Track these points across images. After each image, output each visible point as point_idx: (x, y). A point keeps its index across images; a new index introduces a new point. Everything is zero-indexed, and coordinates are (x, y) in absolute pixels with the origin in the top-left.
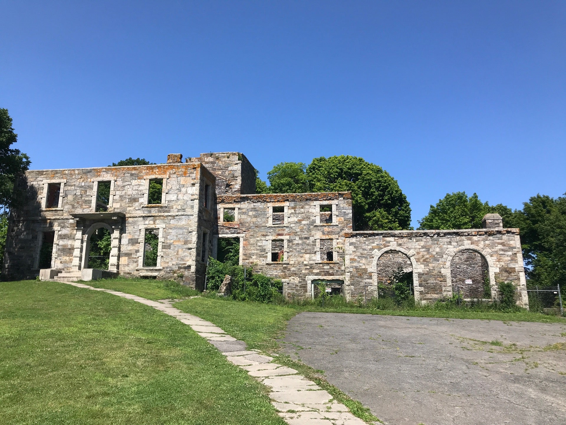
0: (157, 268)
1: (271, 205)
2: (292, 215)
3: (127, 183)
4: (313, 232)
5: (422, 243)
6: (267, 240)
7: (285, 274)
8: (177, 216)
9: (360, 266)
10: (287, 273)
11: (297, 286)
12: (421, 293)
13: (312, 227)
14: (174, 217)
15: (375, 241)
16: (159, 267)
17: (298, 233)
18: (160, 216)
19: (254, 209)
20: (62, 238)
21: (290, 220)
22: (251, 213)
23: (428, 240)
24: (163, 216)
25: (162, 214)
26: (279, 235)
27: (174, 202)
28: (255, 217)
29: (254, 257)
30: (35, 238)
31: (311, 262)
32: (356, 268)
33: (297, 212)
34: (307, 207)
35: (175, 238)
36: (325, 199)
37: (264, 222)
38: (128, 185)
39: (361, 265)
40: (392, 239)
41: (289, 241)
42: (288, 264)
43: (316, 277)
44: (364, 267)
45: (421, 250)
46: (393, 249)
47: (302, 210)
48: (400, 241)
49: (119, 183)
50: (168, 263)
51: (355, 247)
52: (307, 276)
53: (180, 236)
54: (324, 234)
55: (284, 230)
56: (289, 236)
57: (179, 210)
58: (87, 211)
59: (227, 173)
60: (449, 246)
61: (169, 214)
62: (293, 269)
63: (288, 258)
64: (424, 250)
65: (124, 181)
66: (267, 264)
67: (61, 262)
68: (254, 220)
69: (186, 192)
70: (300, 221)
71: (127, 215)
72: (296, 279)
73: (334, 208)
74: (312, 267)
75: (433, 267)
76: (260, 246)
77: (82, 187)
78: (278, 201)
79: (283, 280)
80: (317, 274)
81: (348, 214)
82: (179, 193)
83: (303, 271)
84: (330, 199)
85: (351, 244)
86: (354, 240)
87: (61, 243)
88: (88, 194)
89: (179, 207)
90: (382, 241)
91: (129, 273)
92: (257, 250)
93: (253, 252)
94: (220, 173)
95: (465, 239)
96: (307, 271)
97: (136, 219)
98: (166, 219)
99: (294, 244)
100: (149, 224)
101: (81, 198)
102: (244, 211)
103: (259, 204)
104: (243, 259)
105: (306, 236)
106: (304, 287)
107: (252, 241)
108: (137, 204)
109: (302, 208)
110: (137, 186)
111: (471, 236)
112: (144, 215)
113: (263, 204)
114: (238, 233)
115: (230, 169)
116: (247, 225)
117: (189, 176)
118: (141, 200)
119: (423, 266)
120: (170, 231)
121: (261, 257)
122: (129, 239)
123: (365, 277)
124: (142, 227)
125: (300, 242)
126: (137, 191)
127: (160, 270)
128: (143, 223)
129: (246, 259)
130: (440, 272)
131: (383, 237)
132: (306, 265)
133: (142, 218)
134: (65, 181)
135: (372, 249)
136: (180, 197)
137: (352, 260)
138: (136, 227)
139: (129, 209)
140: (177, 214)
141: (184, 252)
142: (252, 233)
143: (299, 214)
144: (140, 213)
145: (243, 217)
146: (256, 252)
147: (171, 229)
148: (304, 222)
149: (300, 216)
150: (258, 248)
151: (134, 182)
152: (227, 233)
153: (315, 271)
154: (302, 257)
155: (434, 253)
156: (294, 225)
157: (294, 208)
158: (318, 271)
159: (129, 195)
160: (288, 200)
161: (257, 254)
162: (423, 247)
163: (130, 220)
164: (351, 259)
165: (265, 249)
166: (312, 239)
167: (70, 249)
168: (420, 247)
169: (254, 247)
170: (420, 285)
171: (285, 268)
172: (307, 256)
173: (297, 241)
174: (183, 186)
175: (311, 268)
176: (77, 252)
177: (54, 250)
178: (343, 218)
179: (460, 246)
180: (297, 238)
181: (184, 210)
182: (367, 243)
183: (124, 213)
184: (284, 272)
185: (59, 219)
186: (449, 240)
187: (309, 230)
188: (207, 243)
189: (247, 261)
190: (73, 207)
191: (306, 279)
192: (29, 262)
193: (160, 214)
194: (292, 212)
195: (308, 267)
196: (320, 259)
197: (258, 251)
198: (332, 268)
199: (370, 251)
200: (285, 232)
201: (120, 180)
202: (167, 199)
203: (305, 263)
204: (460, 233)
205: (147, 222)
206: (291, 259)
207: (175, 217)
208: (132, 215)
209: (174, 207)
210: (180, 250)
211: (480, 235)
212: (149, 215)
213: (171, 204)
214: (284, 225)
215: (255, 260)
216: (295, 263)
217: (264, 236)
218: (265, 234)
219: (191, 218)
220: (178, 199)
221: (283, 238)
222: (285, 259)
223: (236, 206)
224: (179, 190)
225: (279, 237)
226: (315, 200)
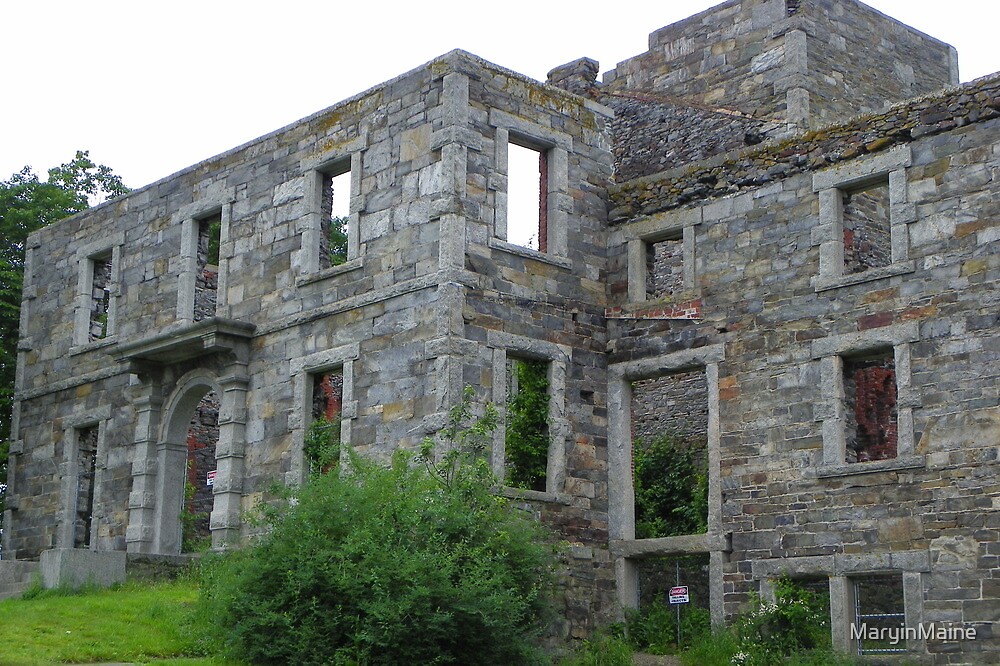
2: (927, 209)
3: (261, 202)
6: (816, 355)
7: (910, 525)
8: (391, 298)
10: (920, 515)
11: (972, 583)
14: (382, 305)
17: (962, 300)
18: (343, 311)
19: (756, 218)
20: (113, 445)
21: (918, 234)
22: (744, 240)
24: (352, 309)
25: (348, 301)
26: (869, 322)
27: (381, 244)
28: (763, 253)
29: (764, 450)
30: (59, 451)
33: (953, 186)
35: (388, 392)
37: (801, 272)
38: (266, 208)
41: (922, 347)
42: (920, 469)
47: (978, 170)
49: (242, 209)
53: (402, 384)
55: (894, 294)
56: (914, 323)
57: (396, 275)
59: (745, 86)
61: (369, 297)
63: (917, 437)
65: (252, 197)
66: (823, 479)
67: (111, 533)
68: (760, 268)
69: (417, 192)
70: (966, 234)
71: (261, 328)
72: (961, 547)
76: (787, 392)
77: (158, 247)
78: (861, 152)
79: (901, 558)
82: (397, 200)
87: (111, 460)
88: (171, 269)
89: (398, 262)
92: (779, 411)
93: (762, 424)
94: (719, 93)
97: (281, 338)
98: (360, 318)
99: (945, 360)
100: (317, 349)
101: (157, 287)
102: (717, 233)
103: (775, 187)
104: (723, 465)
107: (754, 370)
108: (285, 277)
109: (976, 159)
110: (286, 207)
113: (793, 182)
114: (696, 344)
115: (757, 64)
116: (733, 297)
118: (297, 259)
120: (375, 366)
121: (794, 444)
122: (266, 419)
124: (298, 365)
125: (973, 344)
126: (284, 228)
128: (300, 348)
129: (736, 463)
133: (297, 329)
134: (122, 237)
136: (400, 215)
138: (282, 370)
139: (266, 300)
140: (390, 290)
142: (750, 336)
143: (958, 194)
145: (716, 262)
146: (772, 422)
148: (986, 236)
149: (965, 207)
150: (782, 401)
151: (279, 193)
152: (656, 351)
154: (985, 424)
156: (940, 260)
157: (935, 170)
159: (265, 248)
160: (905, 137)
161: (777, 432)
163: (269, 342)
165: (810, 405)
169: (764, 398)
171: (908, 492)
174: (406, 169)
176: (138, 491)
180: (958, 329)
181: (411, 269)
183: (254, 320)
184: (905, 514)
189: (739, 471)
193: (344, 303)
194: (926, 195)
197: (783, 420)
200: (899, 304)
201: (245, 196)
202: (364, 236)
205: (310, 344)
206: (933, 443)
207: (388, 306)
208: (272, 325)
209: (385, 264)
212: (316, 311)
213: (376, 252)
214: (889, 268)
215: (772, 465)
216: (953, 458)
217: (804, 338)
218: (805, 327)
219: (434, 296)
220: (393, 229)
221: (886, 338)
222: (904, 443)
223: (685, 217)
224: (396, 187)
225: (875, 338)
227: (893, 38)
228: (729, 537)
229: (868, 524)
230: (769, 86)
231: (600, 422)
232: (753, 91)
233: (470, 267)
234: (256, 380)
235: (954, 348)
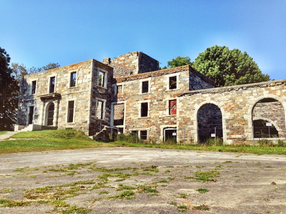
0: (73, 123)
1: (141, 81)
2: (153, 86)
3: (62, 76)
4: (165, 96)
5: (229, 96)
6: (138, 103)
7: (148, 125)
8: (82, 92)
9: (186, 116)
10: (149, 123)
11: (155, 132)
12: (228, 134)
13: (164, 92)
15: (196, 97)
17: (156, 97)
18: (75, 93)
19: (132, 84)
20: (36, 110)
21: (152, 89)
22: (130, 87)
23: (234, 93)
24: (76, 93)
25: (75, 92)
26: (145, 99)
27: (81, 84)
28: (133, 89)
29: (131, 115)
30: (27, 110)
31: (163, 116)
32: (183, 118)
33: (156, 83)
34: (162, 79)
35: (81, 105)
36: (172, 72)
37: (137, 92)
38: (62, 77)
39: (186, 115)
40: (207, 95)
41: (151, 103)
42: (150, 118)
43: (166, 126)
44: (188, 117)
45: (228, 101)
46: (208, 102)
47: (159, 82)
48: (213, 96)
49: (59, 77)
50: (78, 120)
51: (183, 103)
52: (160, 126)
53: (83, 104)
54: (171, 96)
55: (148, 96)
56: (150, 100)
57: (83, 89)
58: (46, 93)
59: (131, 65)
60: (250, 97)
61: (78, 91)
62: (153, 121)
63: (150, 114)
64: (230, 101)
65: (61, 75)
66: (138, 119)
67: (36, 122)
68: (132, 91)
69: (86, 78)
70: (157, 89)
71: (61, 95)
72: (154, 128)
73: (178, 78)
74: (164, 120)
75: (238, 114)
76: (135, 108)
77: (44, 81)
78: (145, 78)
80: (166, 124)
81: (187, 81)
82: (83, 78)
83: (159, 122)
84: (176, 72)
85: (181, 101)
86: (182, 98)
88: (46, 84)
89: (83, 87)
90: (200, 97)
91: (62, 127)
93: (131, 111)
94: (127, 66)
95: (265, 90)
96: (161, 122)
97: (65, 96)
99: (154, 105)
100: (70, 98)
101: (44, 87)
102: (127, 86)
103: (135, 81)
104: (126, 116)
105: (161, 99)
106: (159, 133)
107: (131, 104)
108: (65, 87)
109: (159, 80)
110: (66, 77)
111: (270, 86)
112: (68, 93)
113: (137, 80)
114: (123, 101)
115: (133, 62)
116: (128, 95)
117: (88, 68)
118: (67, 85)
119: (229, 114)
120: (79, 101)
121: (135, 114)
122: (62, 108)
123: (189, 123)
124: (67, 100)
125: (157, 103)
126: (65, 80)
128: (67, 98)
129: (128, 116)
130: (243, 118)
131: (202, 94)
132: (160, 118)
133: (67, 95)
134: (38, 79)
135: (194, 103)
136: (84, 81)
138: (65, 101)
139: (62, 91)
140: (82, 91)
141: (85, 113)
142: (130, 100)
143: (156, 84)
144: (67, 92)
145: (126, 90)
146: (132, 111)
147: (79, 100)
148: (159, 90)
149: (157, 86)
150: (134, 109)
151: (65, 75)
152: (118, 101)
153: (166, 122)
154: (158, 113)
155: (238, 103)
156: (154, 92)
157: (154, 81)
159: (62, 83)
160: (151, 76)
161: (133, 113)
162: (230, 99)
163: (63, 97)
164: (180, 112)
165: (137, 109)
166: (164, 100)
168: (228, 99)
169: (132, 108)
170: (227, 128)
171: (148, 121)
172: (161, 112)
173: (156, 102)
174: (85, 74)
175: (163, 120)
176: (41, 117)
177: (34, 116)
178: (183, 85)
179: (260, 95)
180: (156, 101)
181: (85, 88)
182: (191, 99)
183: (60, 93)
184: (148, 123)
186: (250, 92)
187: (163, 95)
189: (128, 117)
191: (160, 127)
194: (153, 84)
195: (161, 119)
196: (168, 114)
197: (134, 111)
198: (176, 119)
199: (193, 105)
200: (149, 97)
201: (59, 75)
202: (78, 83)
203: (160, 117)
204: (260, 85)
205: (69, 97)
206: (152, 115)
207: (81, 93)
208: (63, 94)
209: (81, 87)
210: (83, 112)
211: (278, 85)
212: (70, 93)
213: (80, 85)
214: (148, 93)
215: (132, 117)
216: (154, 117)
217: (137, 101)
218: (137, 100)
219: (88, 92)
220: (82, 82)
222: (148, 115)
223: (123, 84)
224: (83, 77)
225: (146, 101)
226: (167, 74)
227: (151, 60)
228: (126, 126)
229: (143, 124)
230: (134, 65)
231: (110, 110)
232: (132, 66)
233: (93, 89)
234: (60, 102)
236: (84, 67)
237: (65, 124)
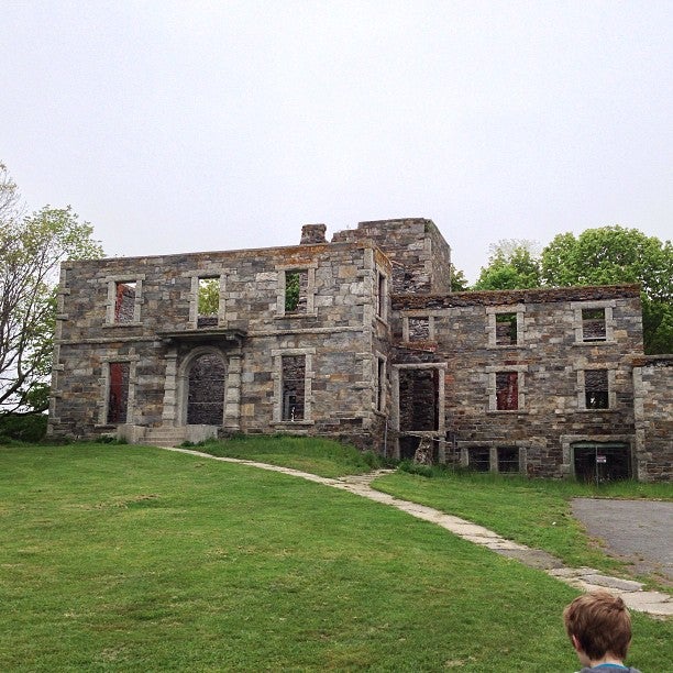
0: (304, 422)
1: (491, 310)
2: (531, 328)
3: (248, 278)
4: (571, 358)
6: (487, 372)
7: (522, 432)
8: (335, 332)
9: (664, 418)
10: (525, 429)
11: (544, 452)
13: (568, 348)
14: (329, 335)
16: (308, 420)
17: (544, 360)
18: (305, 334)
19: (461, 318)
20: (142, 374)
21: (529, 336)
22: (456, 326)
24: (310, 333)
25: (309, 330)
26: (508, 363)
27: (328, 310)
28: (465, 331)
29: (464, 403)
30: (97, 373)
31: (569, 411)
32: (656, 420)
33: (541, 322)
34: (558, 312)
35: (333, 370)
36: (591, 297)
37: (481, 341)
38: (249, 281)
39: (664, 415)
41: (527, 374)
42: (527, 414)
43: (579, 437)
44: (670, 419)
47: (550, 318)
50: (323, 413)
51: (652, 384)
52: (561, 436)
53: (341, 368)
54: (590, 360)
55: (517, 355)
56: (527, 366)
57: (337, 324)
58: (181, 328)
59: (405, 254)
62: (536, 422)
63: (526, 403)
65: (242, 274)
66: (488, 415)
67: (143, 414)
68: (463, 337)
69: (349, 291)
70: (545, 339)
71: (250, 333)
72: (541, 440)
73: (608, 314)
74: (570, 419)
76: (474, 383)
77: (171, 286)
78: (505, 303)
79: (519, 442)
80: (579, 432)
81: (634, 324)
82: (337, 293)
83: (555, 427)
84: (600, 298)
85: (645, 378)
86: (650, 371)
87: (141, 381)
89: (338, 318)
91: (257, 431)
92: (471, 390)
93: (463, 394)
94: (394, 255)
96: (562, 427)
97: (265, 339)
98: (315, 338)
99: (537, 379)
100: (288, 348)
101: (172, 304)
102: (444, 321)
103: (471, 309)
104: (446, 406)
105: (559, 364)
106: (557, 455)
107: (460, 374)
108: (266, 314)
109: (549, 315)
110: (264, 283)
112: (279, 332)
113: (477, 309)
114: (435, 361)
115: (411, 247)
116: (451, 346)
117: (353, 264)
118: (273, 307)
120: (325, 359)
121: (477, 402)
122: (255, 373)
124: (276, 353)
125: (547, 375)
126: (264, 292)
127: (308, 426)
128: (276, 345)
129: (452, 406)
132: (559, 416)
133: (275, 338)
134: (143, 276)
136: (339, 299)
137: (648, 407)
138: (265, 353)
139: (252, 322)
140: (335, 329)
141: (349, 395)
142: (459, 361)
143: (543, 325)
144: (272, 329)
145: (443, 332)
146: (468, 393)
147: (325, 355)
148: (552, 341)
149: (545, 330)
150: (472, 386)
151: (260, 276)
152: (416, 362)
153: (575, 426)
154: (551, 402)
156: (535, 346)
157: (534, 315)
158: (582, 426)
159: (251, 299)
160: (522, 302)
161: (469, 397)
163: (256, 340)
164: (645, 406)
165: (484, 389)
166: (568, 369)
167: (157, 391)
169: (464, 384)
171: (522, 421)
172: (561, 400)
173: (542, 373)
174: (342, 281)
175: (568, 420)
176: (168, 397)
177: (131, 393)
178: (625, 333)
180: (542, 369)
181: (346, 323)
183: (245, 329)
184: (520, 428)
185: (136, 341)
187: (563, 354)
188: (384, 377)
189: (453, 409)
190: (159, 321)
191: (560, 440)
192: (91, 414)
193: (305, 330)
194: (531, 323)
195: (563, 420)
196: (584, 405)
197: (472, 393)
198: (608, 421)
200: (520, 358)
201: (236, 274)
202: (318, 304)
203: (557, 412)
205: (284, 344)
206: (531, 406)
207: (333, 335)
208: (258, 333)
209: (329, 318)
210: (342, 392)
212: (286, 331)
213: (324, 312)
214: (516, 346)
215: (467, 408)
216: (539, 412)
217: (482, 365)
218: (483, 362)
219: (360, 335)
220: (335, 304)
221: (516, 370)
222: (521, 405)
223: (430, 313)
224: (336, 288)
225: (510, 368)
226: (572, 300)
228: (448, 433)
229: (506, 431)
230: (417, 257)
232: (409, 257)
234: (248, 355)
235: (540, 376)
236: (338, 259)
237: (271, 422)
